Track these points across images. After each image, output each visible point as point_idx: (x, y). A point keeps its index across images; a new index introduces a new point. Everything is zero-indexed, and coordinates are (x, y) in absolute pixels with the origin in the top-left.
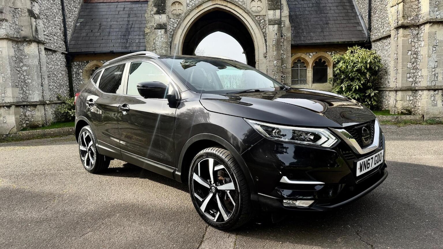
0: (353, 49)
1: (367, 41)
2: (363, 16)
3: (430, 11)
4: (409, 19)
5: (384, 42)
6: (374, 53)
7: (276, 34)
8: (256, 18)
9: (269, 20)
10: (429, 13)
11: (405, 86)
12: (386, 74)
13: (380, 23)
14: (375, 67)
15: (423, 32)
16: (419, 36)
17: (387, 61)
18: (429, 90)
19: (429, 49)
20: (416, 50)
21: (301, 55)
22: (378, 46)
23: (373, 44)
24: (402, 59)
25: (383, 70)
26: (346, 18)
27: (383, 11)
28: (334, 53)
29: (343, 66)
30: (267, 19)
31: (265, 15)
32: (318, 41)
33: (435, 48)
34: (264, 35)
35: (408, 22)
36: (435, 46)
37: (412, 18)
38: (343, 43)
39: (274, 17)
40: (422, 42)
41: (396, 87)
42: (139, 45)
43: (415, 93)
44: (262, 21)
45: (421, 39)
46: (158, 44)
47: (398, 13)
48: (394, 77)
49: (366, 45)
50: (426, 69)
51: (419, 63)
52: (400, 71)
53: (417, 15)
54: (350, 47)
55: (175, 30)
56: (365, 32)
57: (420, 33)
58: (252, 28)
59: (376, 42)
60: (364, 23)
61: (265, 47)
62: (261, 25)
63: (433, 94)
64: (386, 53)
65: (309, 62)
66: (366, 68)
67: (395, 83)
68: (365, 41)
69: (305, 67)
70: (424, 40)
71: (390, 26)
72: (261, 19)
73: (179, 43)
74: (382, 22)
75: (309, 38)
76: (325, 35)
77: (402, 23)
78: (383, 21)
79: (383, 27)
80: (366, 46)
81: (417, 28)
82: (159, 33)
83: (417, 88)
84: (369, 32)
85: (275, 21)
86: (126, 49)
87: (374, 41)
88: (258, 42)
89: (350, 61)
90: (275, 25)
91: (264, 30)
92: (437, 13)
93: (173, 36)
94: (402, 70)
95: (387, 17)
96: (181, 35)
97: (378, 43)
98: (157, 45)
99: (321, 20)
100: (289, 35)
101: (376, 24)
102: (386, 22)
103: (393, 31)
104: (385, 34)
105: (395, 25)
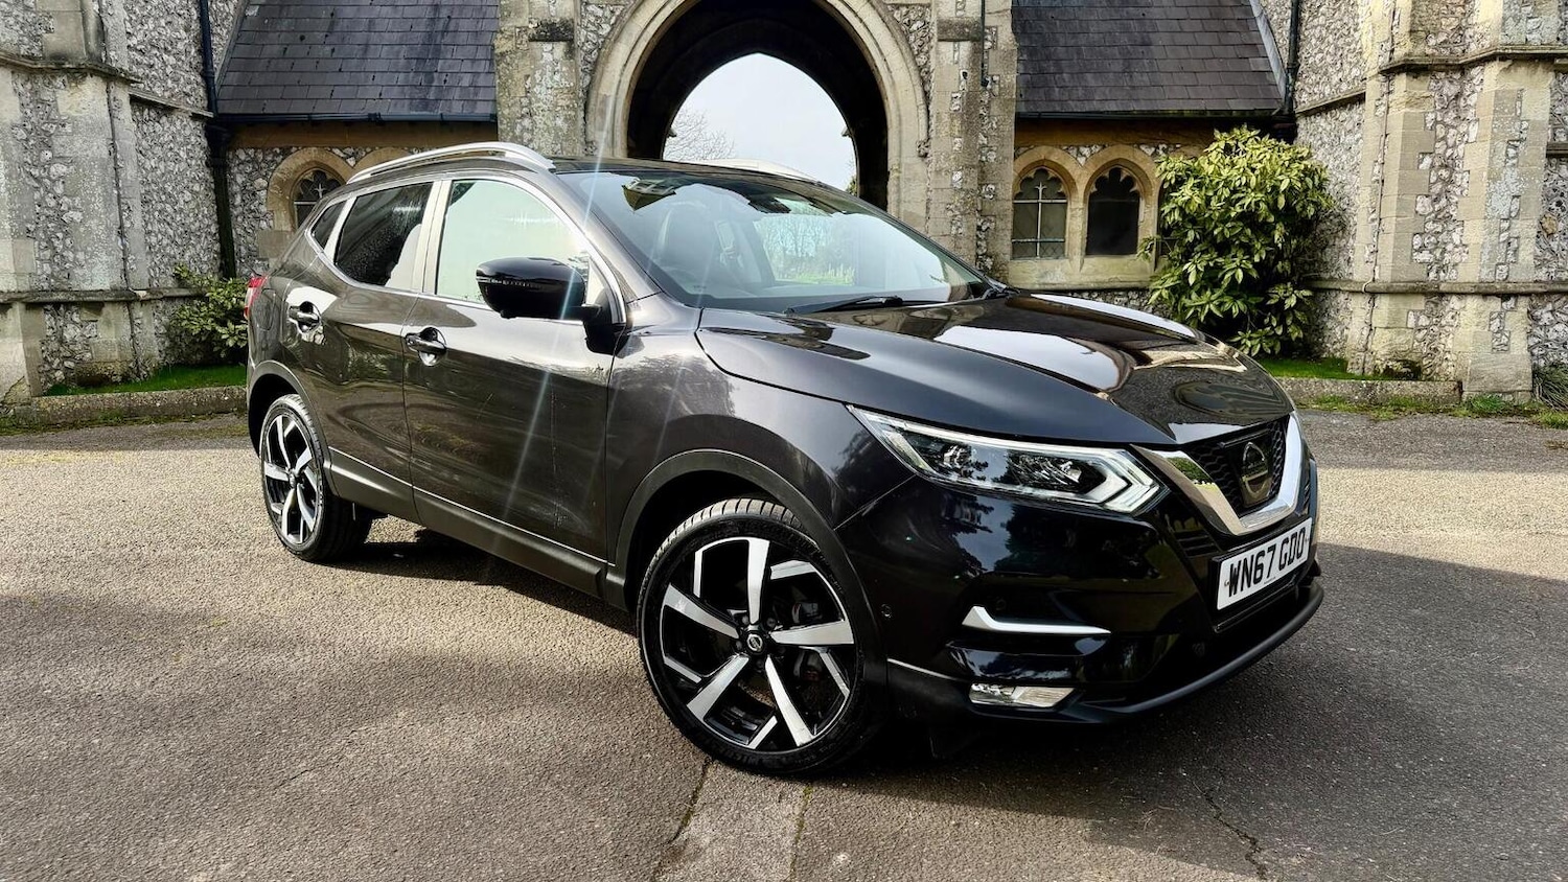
0: (1233, 139)
1: (1281, 111)
2: (1271, 22)
3: (1505, 19)
4: (1432, 42)
5: (1341, 119)
6: (1305, 154)
7: (965, 74)
8: (897, 15)
9: (940, 22)
10: (1503, 24)
11: (1405, 277)
12: (1340, 234)
13: (1331, 49)
14: (1304, 208)
15: (1478, 89)
16: (1462, 104)
17: (1348, 187)
18: (1485, 295)
19: (1494, 152)
20: (1449, 152)
21: (1050, 153)
22: (1320, 130)
23: (1302, 123)
24: (1400, 184)
25: (1331, 217)
26: (1214, 25)
27: (1343, 8)
28: (1164, 150)
29: (1195, 198)
30: (933, 19)
31: (929, 6)
32: (1112, 106)
33: (1516, 147)
34: (922, 78)
35: (1429, 51)
36: (1512, 143)
37: (1442, 38)
38: (1197, 116)
39: (959, 13)
40: (1471, 126)
41: (1374, 280)
42: (471, 97)
43: (1436, 304)
44: (914, 27)
45: (1470, 115)
46: (542, 97)
47: (1396, 17)
48: (1368, 245)
49: (1277, 126)
50: (1479, 223)
51: (1456, 199)
52: (1390, 225)
53: (1460, 28)
54: (1221, 132)
55: (603, 48)
56: (1277, 78)
57: (1468, 93)
58: (880, 50)
59: (1312, 117)
60: (1274, 48)
61: (923, 121)
62: (912, 38)
63: (1499, 309)
64: (1344, 157)
65: (1076, 178)
66: (1273, 208)
67: (1370, 267)
68: (1274, 113)
69: (1062, 195)
70: (1478, 120)
72: (912, 17)
73: (617, 93)
74: (1336, 48)
75: (1080, 92)
76: (1136, 83)
77: (1406, 55)
78: (1340, 42)
79: (1339, 65)
80: (1279, 129)
81: (1457, 76)
82: (548, 57)
83: (1443, 287)
84: (1291, 80)
85: (963, 26)
86: (425, 109)
87: (1307, 114)
88: (898, 102)
89: (1218, 183)
90: (962, 43)
91: (922, 60)
92: (1529, 26)
93: (594, 68)
94: (1398, 224)
95: (1355, 30)
96: (625, 65)
97: (1320, 121)
98: (538, 100)
99: (1126, 31)
100: (1010, 78)
101: (1316, 51)
102: (1353, 46)
103: (1373, 81)
104: (1344, 91)
105: (1380, 60)
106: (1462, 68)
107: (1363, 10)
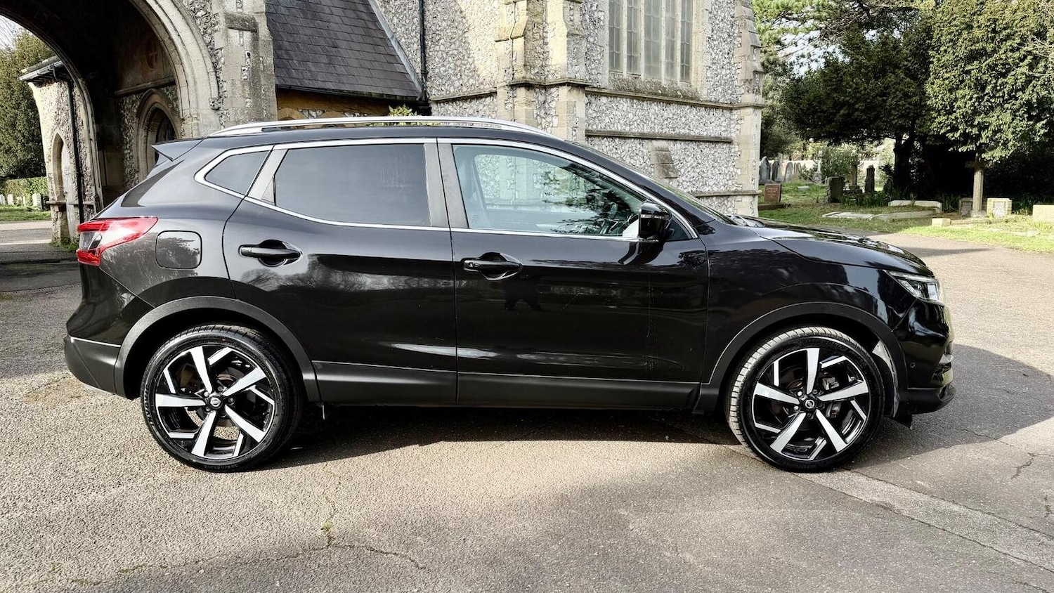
0: (400, 113)
1: (420, 99)
2: (400, 43)
3: (568, 63)
5: (464, 107)
7: (249, 54)
10: (568, 67)
13: (452, 66)
15: (556, 99)
16: (547, 106)
19: (568, 133)
21: (293, 113)
22: (449, 112)
23: (434, 107)
26: (368, 40)
27: (457, 43)
32: (331, 86)
34: (210, 52)
35: (532, 77)
37: (536, 70)
38: (379, 97)
39: (240, 10)
40: (554, 118)
44: (199, 14)
45: (552, 112)
47: (514, 56)
49: (421, 107)
53: (543, 66)
54: (394, 107)
56: (412, 77)
57: (550, 101)
58: (174, 27)
59: (442, 104)
60: (409, 57)
61: (214, 84)
62: (198, 22)
68: (417, 99)
70: (558, 116)
71: (478, 76)
74: (455, 65)
75: (308, 74)
76: (339, 72)
77: (523, 77)
78: (458, 63)
79: (459, 76)
80: (421, 110)
81: (543, 91)
84: (424, 81)
85: (243, 20)
87: (437, 102)
90: (245, 32)
92: (576, 70)
95: (468, 57)
97: (449, 107)
99: (321, 36)
100: (270, 60)
101: (440, 65)
102: (468, 66)
103: (502, 90)
104: (465, 91)
105: (505, 78)
106: (546, 87)
107: (472, 46)
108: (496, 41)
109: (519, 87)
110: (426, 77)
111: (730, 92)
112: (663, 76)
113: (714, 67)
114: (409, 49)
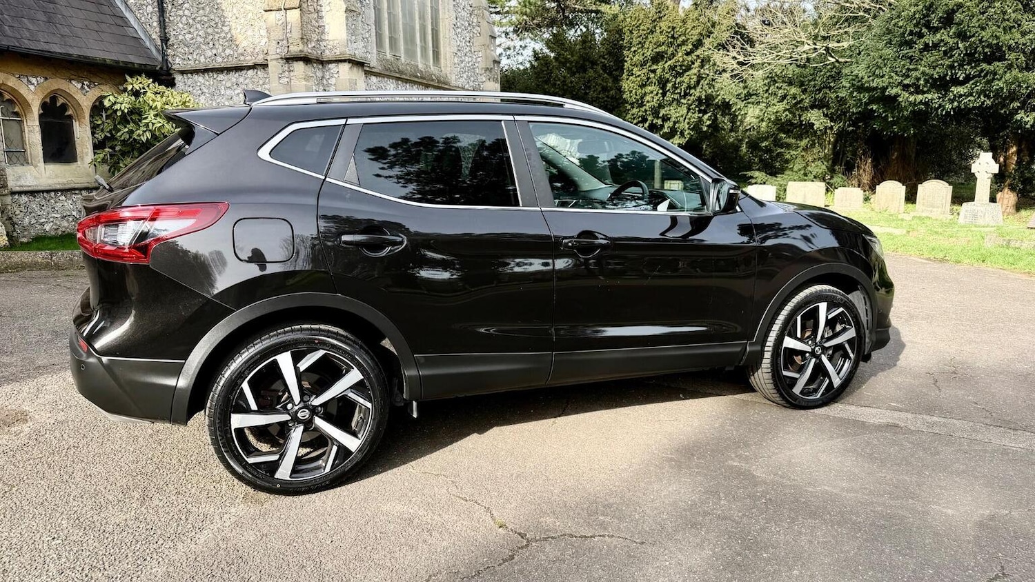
1: (161, 68)
5: (219, 79)
10: (347, 43)
13: (201, 33)
15: (336, 76)
21: (8, 79)
22: (199, 84)
23: (178, 78)
27: (208, 9)
28: (89, 86)
35: (310, 51)
37: (313, 44)
38: (115, 64)
45: (332, 89)
47: (289, 28)
49: (162, 78)
53: (319, 40)
54: (131, 76)
56: (148, 44)
57: (328, 77)
59: (189, 75)
65: (30, 101)
68: (157, 68)
69: (17, 114)
71: (237, 46)
74: (206, 33)
75: (26, 33)
76: (62, 32)
77: (300, 51)
78: (209, 30)
79: (211, 45)
81: (321, 67)
84: (165, 48)
87: (182, 72)
92: (355, 46)
95: (223, 25)
97: (198, 79)
101: (185, 32)
102: (223, 35)
103: (274, 62)
104: (219, 62)
105: (278, 51)
106: (323, 63)
107: (228, 14)
108: (266, 11)
109: (297, 61)
110: (166, 44)
111: (472, 79)
112: (419, 60)
113: (459, 54)
114: (141, 11)
